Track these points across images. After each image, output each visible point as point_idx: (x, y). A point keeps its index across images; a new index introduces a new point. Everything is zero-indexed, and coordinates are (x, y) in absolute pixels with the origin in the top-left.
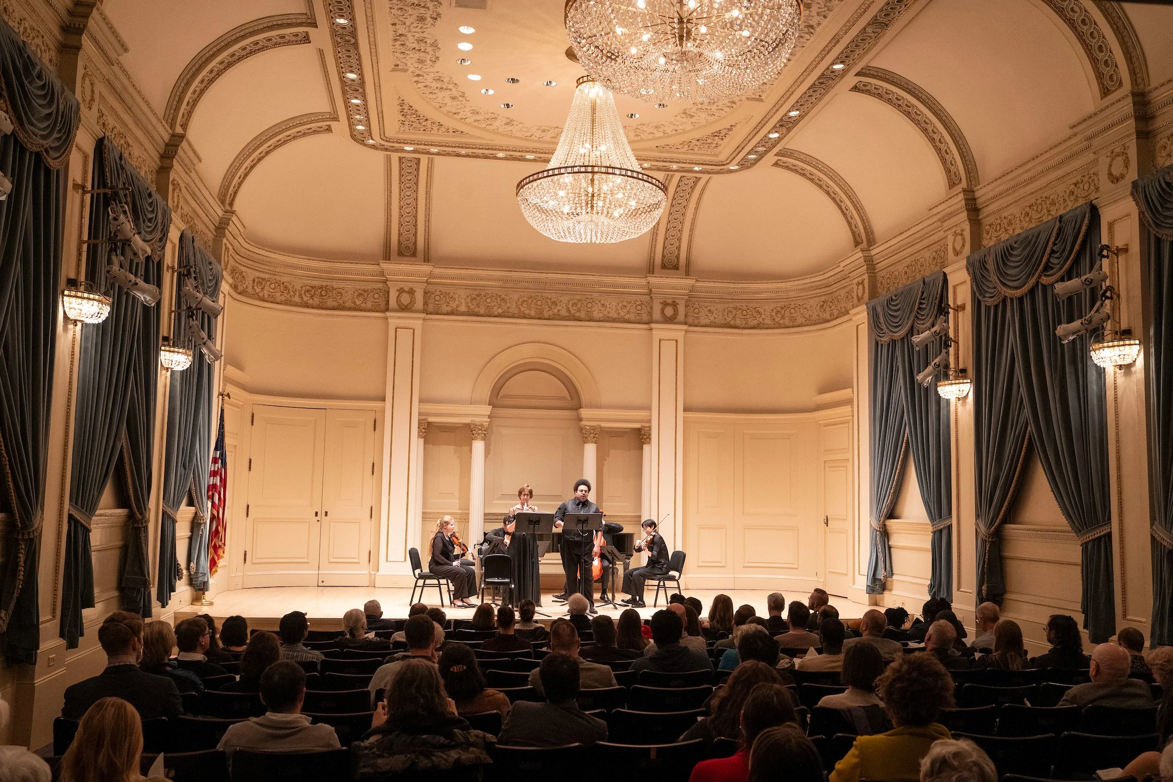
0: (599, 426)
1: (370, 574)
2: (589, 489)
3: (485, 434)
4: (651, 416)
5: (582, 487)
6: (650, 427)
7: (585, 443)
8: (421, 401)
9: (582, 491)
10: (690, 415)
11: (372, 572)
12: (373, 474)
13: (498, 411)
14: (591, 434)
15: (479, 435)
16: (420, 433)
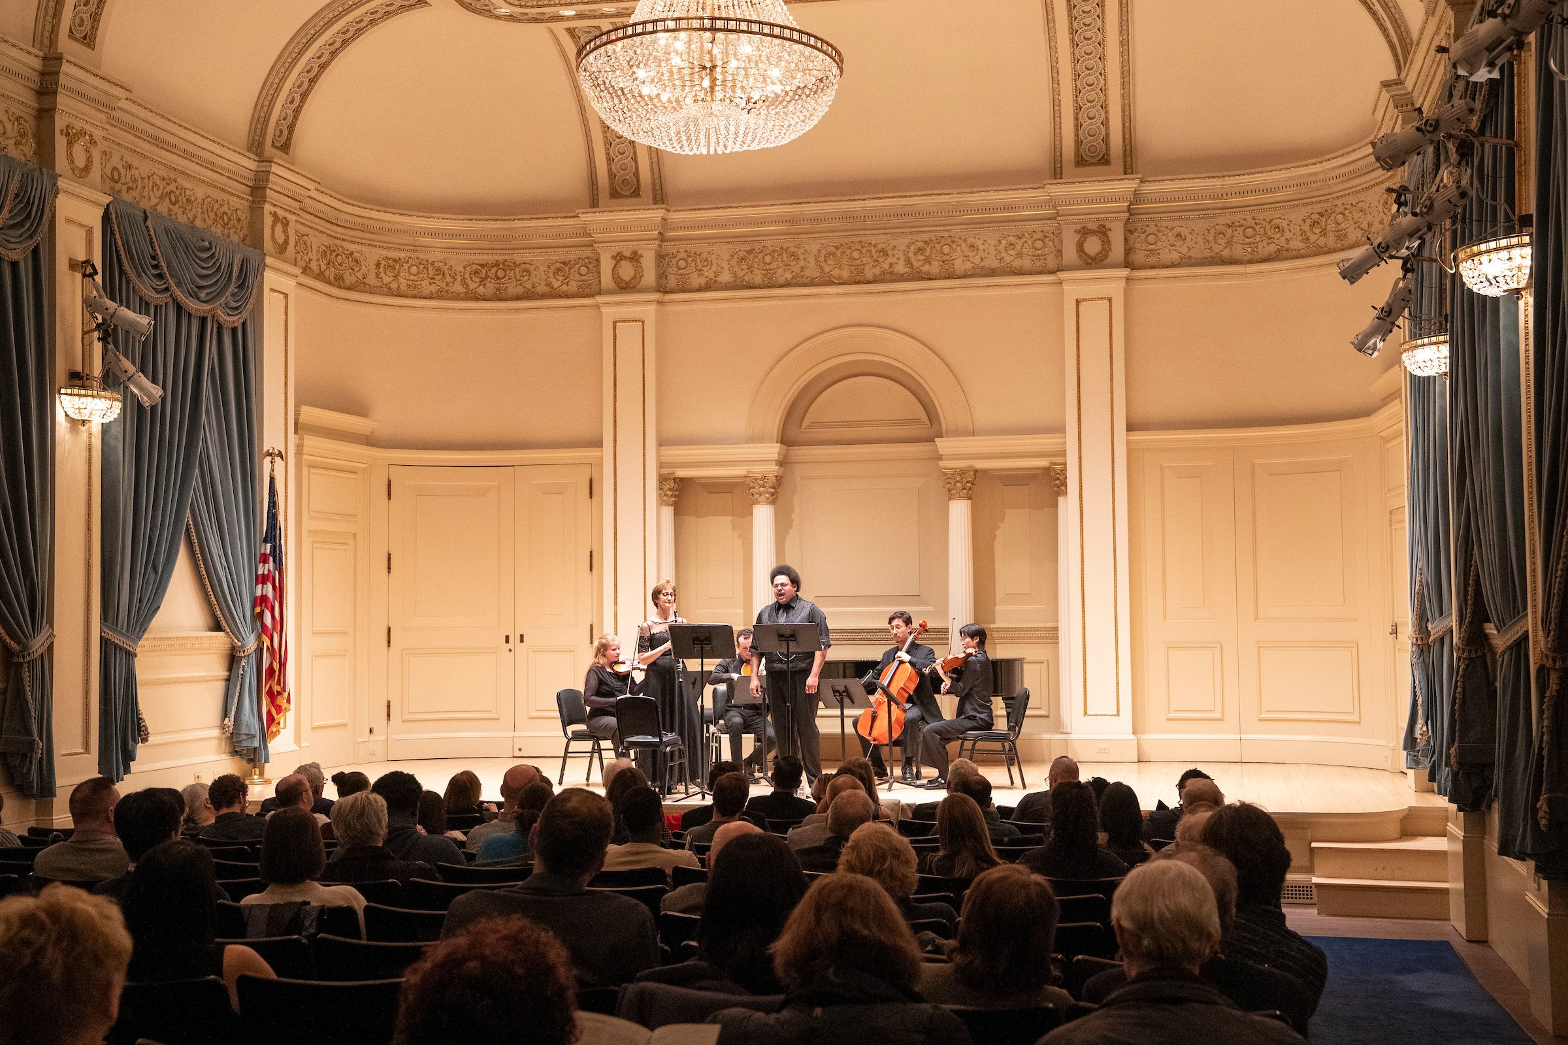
0: (972, 467)
3: (773, 494)
4: (1065, 444)
6: (1064, 465)
7: (950, 499)
8: (661, 443)
10: (1137, 436)
12: (591, 570)
13: (800, 453)
14: (956, 482)
15: (760, 494)
16: (665, 498)
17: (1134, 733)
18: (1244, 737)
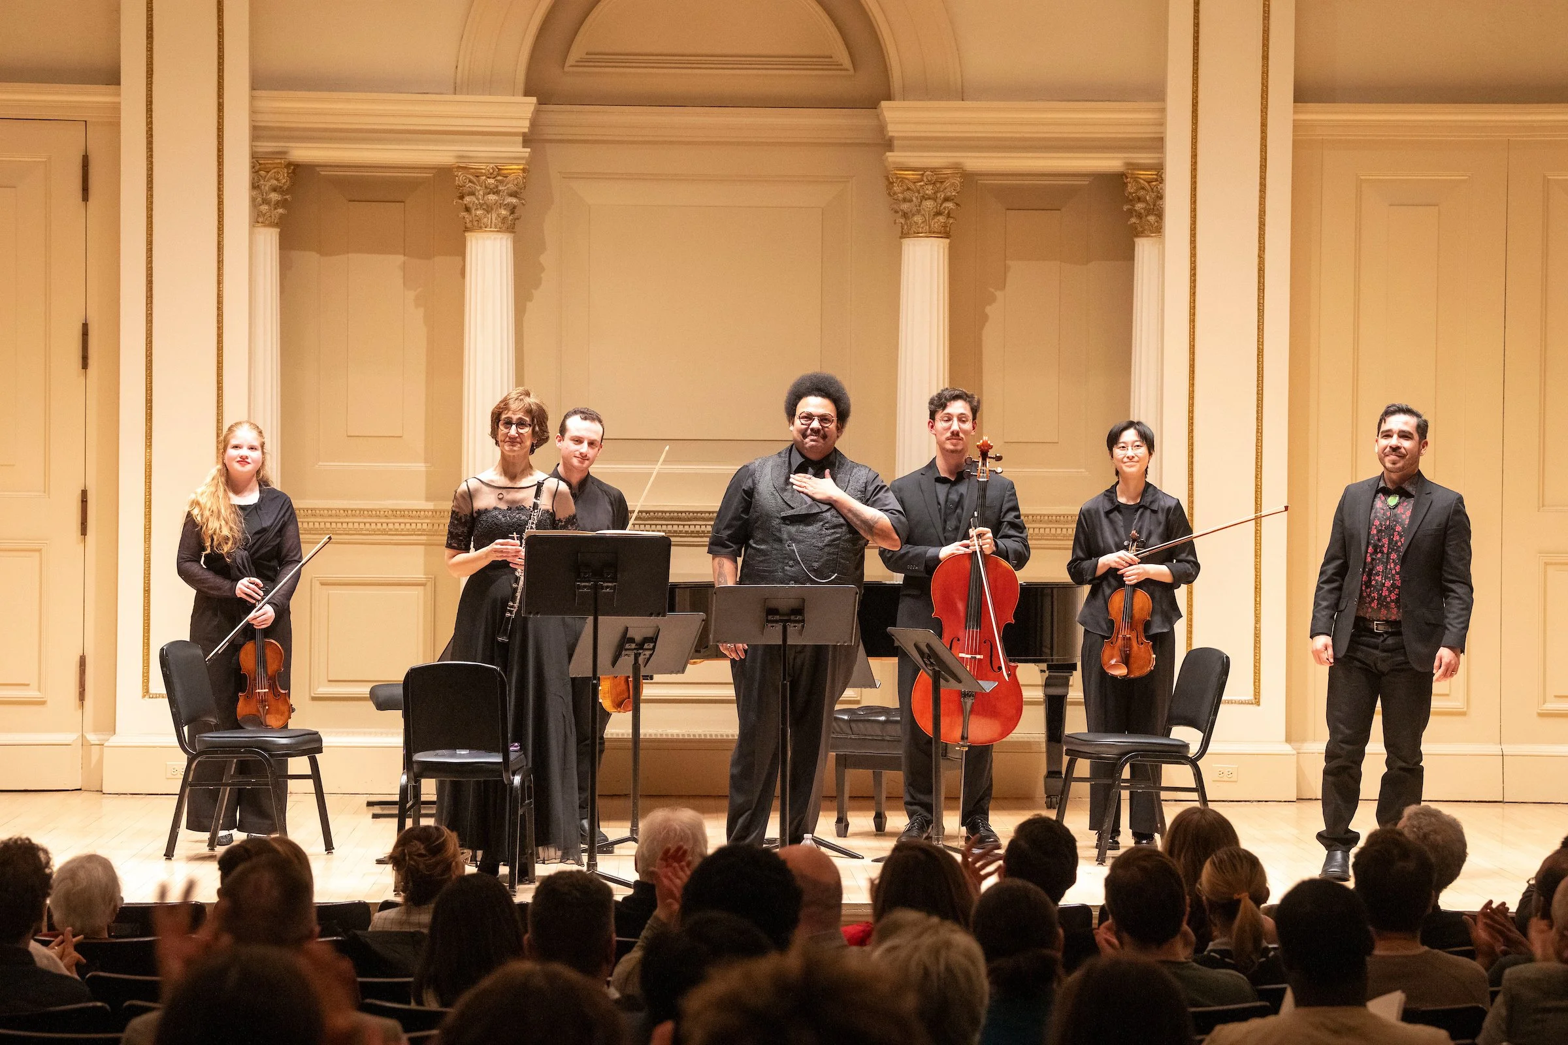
0: (958, 166)
1: (85, 743)
2: (842, 415)
3: (513, 209)
4: (1162, 124)
5: (814, 404)
6: (1159, 170)
7: (904, 235)
8: (259, 82)
9: (809, 417)
10: (1319, 115)
11: (92, 738)
12: (85, 365)
13: (563, 118)
14: (925, 198)
15: (488, 209)
16: (264, 208)
17: (1288, 739)
18: (1508, 749)
